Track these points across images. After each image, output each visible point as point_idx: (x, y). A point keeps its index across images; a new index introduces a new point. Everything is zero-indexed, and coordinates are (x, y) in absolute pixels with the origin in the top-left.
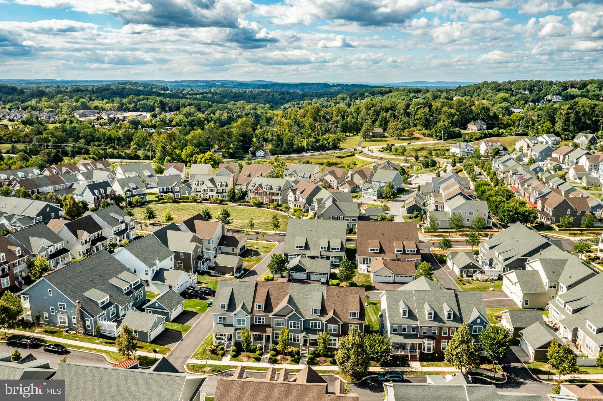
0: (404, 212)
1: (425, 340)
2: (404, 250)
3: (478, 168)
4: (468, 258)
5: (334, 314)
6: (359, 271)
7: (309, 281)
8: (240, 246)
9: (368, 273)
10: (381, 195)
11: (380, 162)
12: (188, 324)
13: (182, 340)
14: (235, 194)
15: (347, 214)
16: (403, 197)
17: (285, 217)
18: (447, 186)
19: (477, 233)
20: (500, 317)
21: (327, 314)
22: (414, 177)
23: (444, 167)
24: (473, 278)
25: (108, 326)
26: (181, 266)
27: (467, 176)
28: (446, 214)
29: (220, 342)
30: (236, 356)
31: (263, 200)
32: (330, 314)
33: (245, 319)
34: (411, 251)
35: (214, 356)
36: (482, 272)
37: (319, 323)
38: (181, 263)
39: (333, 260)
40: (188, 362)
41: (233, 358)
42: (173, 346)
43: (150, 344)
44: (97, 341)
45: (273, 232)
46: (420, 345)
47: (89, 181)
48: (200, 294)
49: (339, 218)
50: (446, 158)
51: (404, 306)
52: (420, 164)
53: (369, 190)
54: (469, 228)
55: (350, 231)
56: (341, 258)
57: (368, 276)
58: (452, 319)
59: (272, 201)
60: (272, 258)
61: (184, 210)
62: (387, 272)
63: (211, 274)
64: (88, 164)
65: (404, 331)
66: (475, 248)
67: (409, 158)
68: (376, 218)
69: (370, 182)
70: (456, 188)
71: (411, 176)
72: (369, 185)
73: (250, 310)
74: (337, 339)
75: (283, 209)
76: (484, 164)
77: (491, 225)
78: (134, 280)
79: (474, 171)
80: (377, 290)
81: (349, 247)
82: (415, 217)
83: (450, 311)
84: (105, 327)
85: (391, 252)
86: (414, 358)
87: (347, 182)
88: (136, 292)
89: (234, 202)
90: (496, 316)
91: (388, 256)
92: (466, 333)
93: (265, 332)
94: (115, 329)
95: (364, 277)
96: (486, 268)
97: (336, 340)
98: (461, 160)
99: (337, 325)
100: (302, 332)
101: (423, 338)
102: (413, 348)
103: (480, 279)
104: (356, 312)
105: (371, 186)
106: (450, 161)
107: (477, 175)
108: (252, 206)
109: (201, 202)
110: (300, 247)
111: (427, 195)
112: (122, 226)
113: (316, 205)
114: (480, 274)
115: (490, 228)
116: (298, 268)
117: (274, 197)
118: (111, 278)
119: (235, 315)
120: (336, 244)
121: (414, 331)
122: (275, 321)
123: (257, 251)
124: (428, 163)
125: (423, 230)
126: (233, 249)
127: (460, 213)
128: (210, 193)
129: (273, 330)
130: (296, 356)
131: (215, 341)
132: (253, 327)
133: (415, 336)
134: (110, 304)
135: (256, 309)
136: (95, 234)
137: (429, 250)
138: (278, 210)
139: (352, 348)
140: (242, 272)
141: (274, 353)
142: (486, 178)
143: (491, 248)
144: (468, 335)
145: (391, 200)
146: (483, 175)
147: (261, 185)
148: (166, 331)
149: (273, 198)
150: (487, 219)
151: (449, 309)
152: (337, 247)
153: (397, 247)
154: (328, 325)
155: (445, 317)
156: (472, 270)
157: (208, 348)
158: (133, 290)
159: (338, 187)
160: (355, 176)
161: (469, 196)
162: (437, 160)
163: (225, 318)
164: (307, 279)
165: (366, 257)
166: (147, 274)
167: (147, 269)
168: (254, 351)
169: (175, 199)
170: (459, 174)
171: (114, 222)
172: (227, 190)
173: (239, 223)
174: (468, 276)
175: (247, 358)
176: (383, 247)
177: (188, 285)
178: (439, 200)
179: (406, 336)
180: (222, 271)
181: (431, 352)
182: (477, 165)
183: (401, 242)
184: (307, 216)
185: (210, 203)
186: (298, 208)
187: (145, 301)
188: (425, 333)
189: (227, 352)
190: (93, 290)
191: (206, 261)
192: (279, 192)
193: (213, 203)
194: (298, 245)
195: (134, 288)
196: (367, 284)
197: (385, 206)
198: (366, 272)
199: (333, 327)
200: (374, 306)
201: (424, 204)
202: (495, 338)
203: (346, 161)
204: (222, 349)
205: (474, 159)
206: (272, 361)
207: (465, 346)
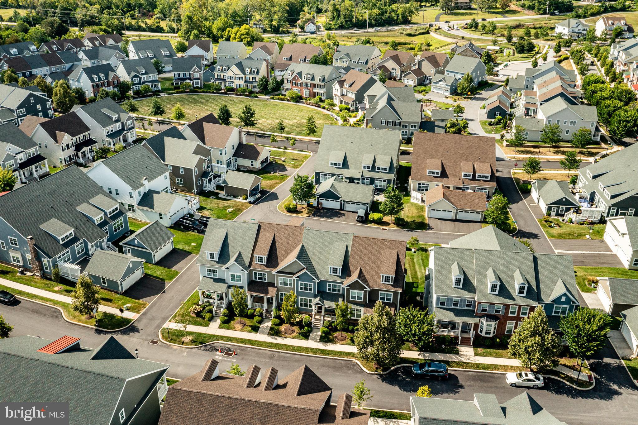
0: (482, 115)
1: (483, 320)
2: (474, 175)
3: (589, 56)
4: (561, 191)
5: (359, 277)
6: (412, 200)
7: (343, 212)
8: (261, 158)
9: (423, 204)
10: (456, 89)
11: (461, 43)
12: (175, 268)
13: (164, 292)
14: (267, 84)
15: (405, 118)
16: (484, 94)
17: (327, 117)
18: (545, 82)
19: (578, 150)
20: (596, 282)
21: (350, 275)
22: (503, 65)
23: (544, 52)
24: (565, 218)
25: (71, 269)
26: (181, 184)
27: (574, 67)
28: (539, 121)
29: (208, 302)
30: (227, 322)
31: (302, 93)
32: (354, 277)
33: (241, 274)
34: (483, 177)
35: (199, 319)
36: (578, 211)
37: (339, 286)
38: (181, 181)
39: (378, 183)
40: (165, 326)
41: (223, 325)
42: (150, 301)
43: (122, 297)
44: (56, 289)
45: (308, 138)
46: (476, 326)
47: (93, 61)
48: (198, 225)
49: (394, 124)
50: (548, 40)
51: (458, 273)
52: (513, 47)
53: (440, 83)
54: (568, 141)
55: (408, 141)
56: (389, 182)
57: (422, 209)
58: (525, 295)
59: (314, 95)
60: (296, 180)
61: (203, 103)
62: (448, 206)
63: (220, 196)
64: (96, 39)
65: (456, 305)
66: (572, 172)
67: (499, 39)
68: (443, 124)
69: (443, 73)
70: (556, 86)
71: (499, 64)
72: (440, 77)
73: (247, 264)
74: (362, 309)
75: (327, 107)
76: (599, 50)
77: (599, 140)
78: (110, 206)
79: (584, 59)
80: (432, 229)
81: (402, 164)
82: (497, 124)
83: (523, 284)
84: (67, 270)
85: (456, 176)
86: (465, 342)
87: (413, 71)
88: (113, 223)
89: (266, 94)
90: (589, 281)
91: (452, 182)
92: (542, 321)
93: (267, 293)
94: (79, 274)
95: (417, 209)
96: (584, 206)
97: (360, 310)
98: (568, 44)
99: (363, 292)
100: (315, 297)
101: (481, 317)
102: (466, 328)
103: (573, 220)
104: (391, 276)
105: (444, 78)
106: (554, 43)
107: (588, 65)
108: (288, 100)
109: (225, 93)
110: (336, 164)
111: (516, 93)
112: (118, 126)
113: (366, 103)
114: (575, 214)
115: (597, 143)
116: (330, 195)
117: (316, 90)
118: (80, 204)
119: (227, 268)
120: (383, 162)
121: (469, 306)
122: (280, 280)
123: (283, 165)
124: (523, 47)
125: (505, 143)
126: (252, 162)
127: (558, 121)
128: (237, 82)
129: (278, 290)
130: (306, 328)
131: (202, 300)
132: (253, 285)
133: (470, 314)
134: (75, 240)
135: (256, 261)
136: (81, 136)
137: (509, 173)
138: (319, 107)
139: (377, 331)
140: (259, 195)
141: (277, 321)
142: (599, 71)
143: (595, 177)
144: (545, 324)
145: (468, 98)
146: (596, 65)
147: (300, 74)
148: (146, 277)
149: (314, 91)
150: (593, 132)
151: (522, 282)
152: (384, 167)
153: (465, 169)
154: (351, 291)
155: (515, 291)
156: (565, 207)
157: (192, 309)
158: (109, 220)
159: (401, 77)
160: (423, 63)
161: (572, 97)
162: (535, 42)
163: (215, 271)
164: (341, 209)
165: (422, 182)
166: (131, 197)
167: (131, 191)
168: (251, 317)
169: (194, 88)
170: (563, 64)
171: (105, 121)
172: (258, 78)
173: (268, 124)
174: (557, 214)
175: (242, 325)
176: (447, 170)
177: (185, 212)
178: (532, 101)
179: (458, 313)
180: (234, 192)
181: (491, 335)
182: (590, 51)
183: (470, 164)
184: (356, 117)
185: (237, 95)
186: (346, 106)
187: (127, 233)
188: (484, 310)
189: (217, 315)
190: (54, 220)
191: (215, 177)
192: (323, 84)
193: (240, 95)
194: (334, 162)
195: (110, 218)
196: (419, 220)
197: (459, 107)
198: (419, 202)
199: (357, 293)
200: (424, 253)
201: (511, 105)
202: (585, 328)
203: (419, 40)
204: (211, 311)
205: (586, 43)
206: (273, 332)
207: (538, 339)
